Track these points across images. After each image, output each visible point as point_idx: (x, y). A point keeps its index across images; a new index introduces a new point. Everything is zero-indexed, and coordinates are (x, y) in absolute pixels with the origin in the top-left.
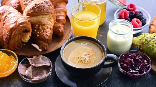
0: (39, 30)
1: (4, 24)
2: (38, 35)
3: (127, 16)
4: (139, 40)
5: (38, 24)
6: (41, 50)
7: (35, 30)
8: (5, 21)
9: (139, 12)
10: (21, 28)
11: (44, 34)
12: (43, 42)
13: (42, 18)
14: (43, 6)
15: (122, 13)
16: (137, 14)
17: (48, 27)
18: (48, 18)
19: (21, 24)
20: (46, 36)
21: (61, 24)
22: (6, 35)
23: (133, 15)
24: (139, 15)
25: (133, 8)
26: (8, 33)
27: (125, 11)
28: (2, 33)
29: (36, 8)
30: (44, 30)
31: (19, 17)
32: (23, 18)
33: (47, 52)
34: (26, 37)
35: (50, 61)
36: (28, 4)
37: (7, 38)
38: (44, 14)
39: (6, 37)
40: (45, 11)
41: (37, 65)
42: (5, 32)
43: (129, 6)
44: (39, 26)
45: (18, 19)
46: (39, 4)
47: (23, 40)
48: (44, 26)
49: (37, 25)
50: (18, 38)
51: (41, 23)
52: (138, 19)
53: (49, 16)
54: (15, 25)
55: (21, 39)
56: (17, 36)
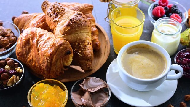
0: (80, 48)
1: (38, 50)
2: (80, 55)
3: (164, 13)
4: (187, 36)
5: (78, 41)
6: (83, 71)
7: (76, 49)
8: (38, 46)
9: (174, 6)
10: (62, 51)
11: (86, 51)
12: (86, 61)
13: (81, 34)
14: (79, 20)
15: (158, 10)
16: (172, 8)
17: (89, 43)
18: (87, 32)
19: (61, 45)
20: (89, 54)
21: (96, 36)
22: (45, 62)
23: (168, 10)
24: (175, 9)
25: (166, 3)
26: (48, 60)
27: (161, 7)
28: (39, 60)
29: (72, 23)
30: (86, 48)
31: (54, 37)
32: (59, 38)
33: (93, 72)
34: (69, 59)
35: (103, 82)
36: (59, 21)
37: (47, 66)
38: (82, 29)
39: (45, 64)
40: (82, 25)
41: (94, 90)
42: (43, 59)
43: (161, 2)
44: (79, 44)
45: (54, 40)
46: (74, 19)
47: (66, 64)
48: (85, 42)
49: (77, 44)
50: (61, 63)
51: (81, 39)
52: (177, 14)
53: (87, 30)
54: (55, 49)
55: (63, 64)
56: (59, 61)
